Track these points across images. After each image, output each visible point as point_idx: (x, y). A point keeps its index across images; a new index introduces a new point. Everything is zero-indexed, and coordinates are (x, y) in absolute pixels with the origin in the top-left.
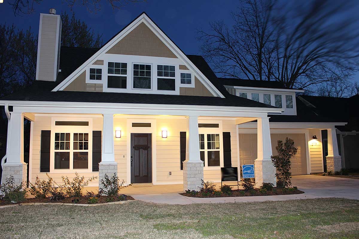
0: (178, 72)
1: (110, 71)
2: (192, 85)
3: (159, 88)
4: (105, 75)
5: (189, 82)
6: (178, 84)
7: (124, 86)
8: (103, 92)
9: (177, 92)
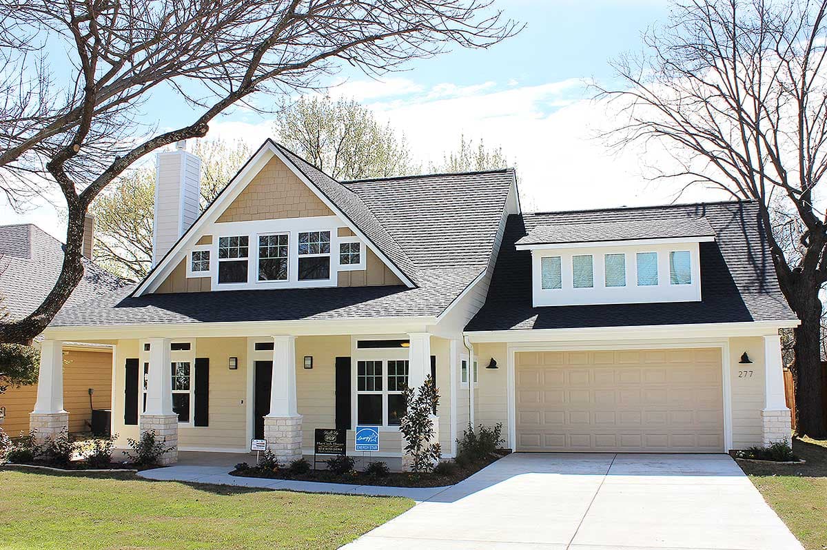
0: (335, 243)
1: (223, 254)
2: (362, 266)
3: (302, 276)
4: (215, 261)
5: (356, 259)
6: (335, 266)
7: (244, 279)
8: (212, 290)
9: (332, 282)
